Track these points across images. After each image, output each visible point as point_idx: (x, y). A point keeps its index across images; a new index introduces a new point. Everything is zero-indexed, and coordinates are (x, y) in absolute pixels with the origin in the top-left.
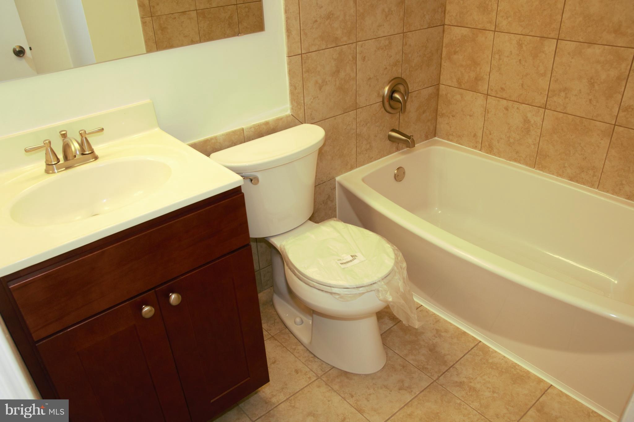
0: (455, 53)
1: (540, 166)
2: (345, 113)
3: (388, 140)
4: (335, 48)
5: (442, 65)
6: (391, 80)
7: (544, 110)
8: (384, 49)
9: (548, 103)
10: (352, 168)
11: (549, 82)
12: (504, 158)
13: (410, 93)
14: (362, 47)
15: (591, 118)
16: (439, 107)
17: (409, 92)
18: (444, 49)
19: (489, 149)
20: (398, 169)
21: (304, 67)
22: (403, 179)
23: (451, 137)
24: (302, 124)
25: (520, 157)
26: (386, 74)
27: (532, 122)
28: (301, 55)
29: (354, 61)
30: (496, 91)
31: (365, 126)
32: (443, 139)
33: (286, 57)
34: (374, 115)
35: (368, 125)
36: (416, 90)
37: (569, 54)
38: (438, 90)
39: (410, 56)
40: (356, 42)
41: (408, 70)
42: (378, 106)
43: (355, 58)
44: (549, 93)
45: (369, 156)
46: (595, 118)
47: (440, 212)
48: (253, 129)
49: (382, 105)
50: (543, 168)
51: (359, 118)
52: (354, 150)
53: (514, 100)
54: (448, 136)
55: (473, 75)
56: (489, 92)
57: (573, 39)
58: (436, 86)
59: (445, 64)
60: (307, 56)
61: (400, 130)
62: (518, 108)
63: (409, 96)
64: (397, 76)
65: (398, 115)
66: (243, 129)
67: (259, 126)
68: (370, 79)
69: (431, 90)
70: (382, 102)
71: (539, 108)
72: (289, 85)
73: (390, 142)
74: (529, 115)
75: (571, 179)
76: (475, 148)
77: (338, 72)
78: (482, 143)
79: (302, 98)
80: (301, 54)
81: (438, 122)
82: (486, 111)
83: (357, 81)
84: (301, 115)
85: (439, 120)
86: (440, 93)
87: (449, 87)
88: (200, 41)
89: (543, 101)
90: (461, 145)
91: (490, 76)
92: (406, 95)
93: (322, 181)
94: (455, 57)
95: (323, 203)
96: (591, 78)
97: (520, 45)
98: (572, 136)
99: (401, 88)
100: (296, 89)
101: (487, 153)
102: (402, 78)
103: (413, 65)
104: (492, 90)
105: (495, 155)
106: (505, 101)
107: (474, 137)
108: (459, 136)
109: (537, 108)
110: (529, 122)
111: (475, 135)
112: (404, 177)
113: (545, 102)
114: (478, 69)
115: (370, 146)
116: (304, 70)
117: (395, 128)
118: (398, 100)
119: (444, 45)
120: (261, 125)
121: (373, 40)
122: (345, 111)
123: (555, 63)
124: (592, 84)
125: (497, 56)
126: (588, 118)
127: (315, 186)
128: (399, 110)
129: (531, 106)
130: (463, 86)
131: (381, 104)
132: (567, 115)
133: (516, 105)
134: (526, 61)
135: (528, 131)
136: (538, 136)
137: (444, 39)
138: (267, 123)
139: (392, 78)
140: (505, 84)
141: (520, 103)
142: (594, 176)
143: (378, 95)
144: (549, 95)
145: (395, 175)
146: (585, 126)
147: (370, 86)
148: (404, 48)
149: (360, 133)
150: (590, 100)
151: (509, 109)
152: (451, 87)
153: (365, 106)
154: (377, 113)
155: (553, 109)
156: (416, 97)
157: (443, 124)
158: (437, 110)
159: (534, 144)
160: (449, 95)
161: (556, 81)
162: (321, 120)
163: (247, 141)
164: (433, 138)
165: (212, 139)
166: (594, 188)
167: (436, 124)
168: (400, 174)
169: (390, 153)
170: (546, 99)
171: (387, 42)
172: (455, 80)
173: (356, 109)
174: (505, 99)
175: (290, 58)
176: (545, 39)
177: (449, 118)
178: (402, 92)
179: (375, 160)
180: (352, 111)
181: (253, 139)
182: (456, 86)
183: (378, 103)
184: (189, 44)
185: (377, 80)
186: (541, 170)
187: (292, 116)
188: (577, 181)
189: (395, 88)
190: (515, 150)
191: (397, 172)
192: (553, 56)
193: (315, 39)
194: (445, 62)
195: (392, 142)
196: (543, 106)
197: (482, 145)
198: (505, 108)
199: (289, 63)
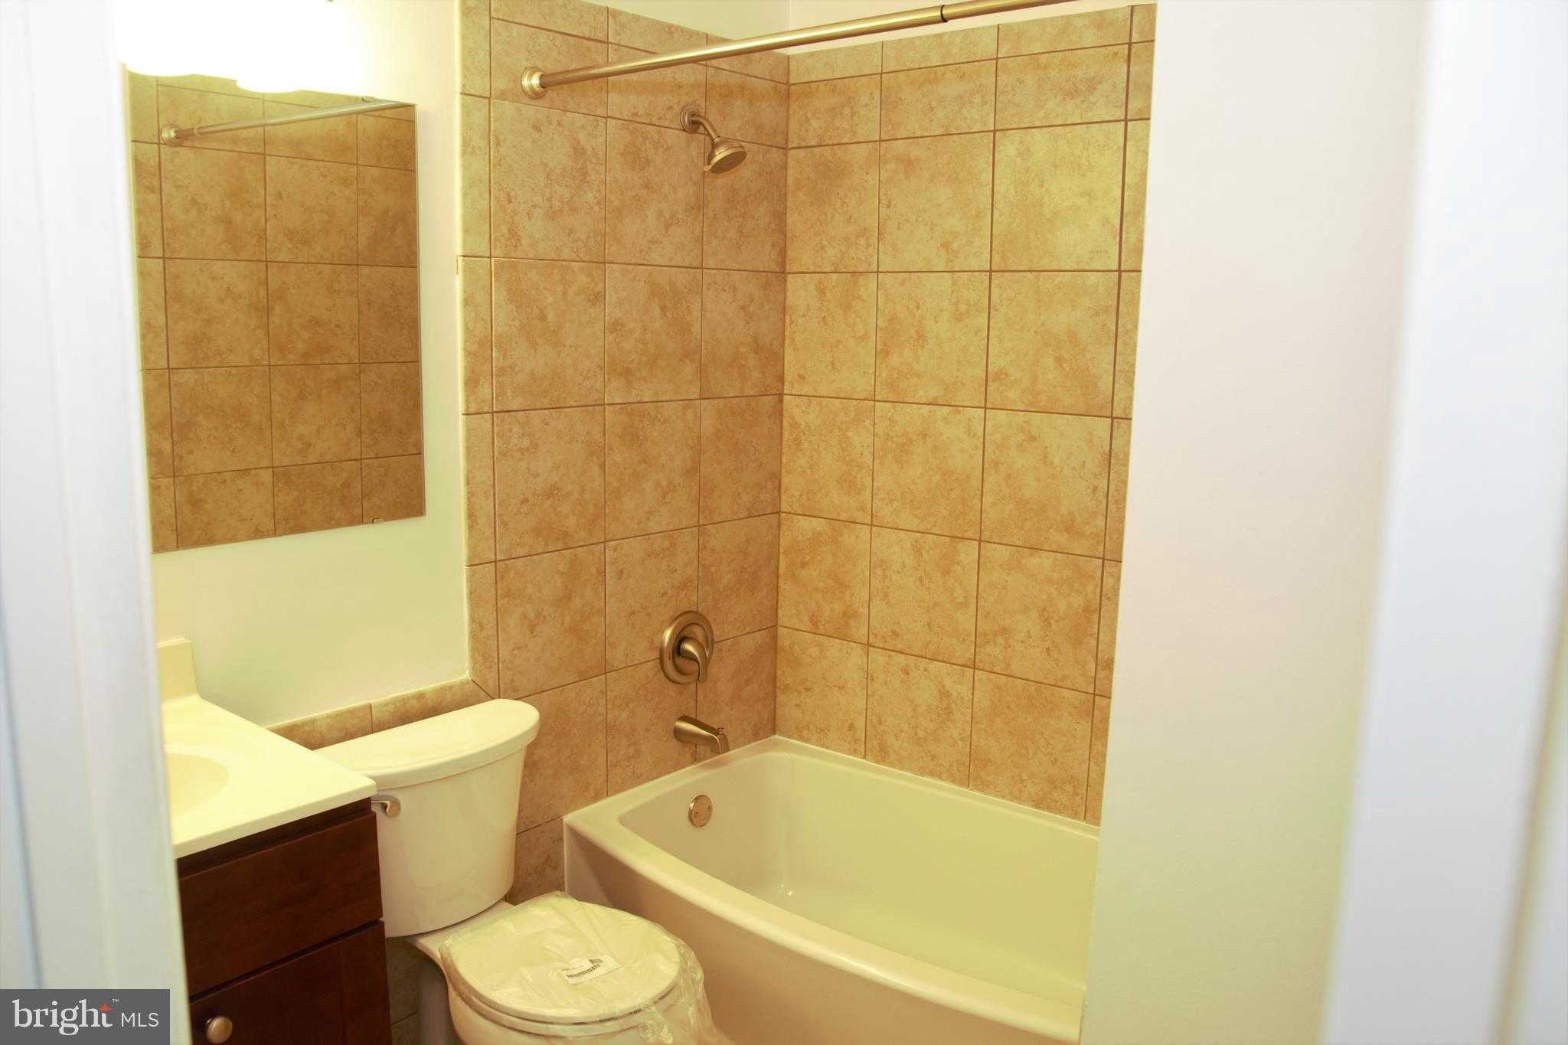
0: (803, 564)
1: (979, 782)
2: (581, 681)
3: (675, 741)
4: (563, 552)
5: (781, 589)
6: (676, 615)
7: (972, 670)
8: (661, 555)
9: (978, 657)
10: (597, 797)
11: (975, 618)
12: (909, 770)
13: (717, 642)
14: (615, 550)
15: (1053, 683)
16: (779, 673)
17: (716, 640)
18: (782, 558)
19: (882, 753)
20: (696, 799)
21: (499, 585)
22: (707, 823)
23: (805, 733)
24: (493, 699)
25: (939, 766)
26: (666, 605)
27: (955, 695)
28: (494, 564)
29: (600, 578)
30: (883, 637)
31: (624, 709)
32: (789, 737)
33: (465, 567)
34: (642, 685)
35: (631, 705)
36: (728, 637)
37: (1001, 566)
38: (775, 637)
39: (713, 569)
40: (605, 542)
41: (711, 598)
42: (650, 669)
43: (602, 572)
44: (978, 639)
45: (634, 772)
46: (1060, 684)
47: (790, 893)
48: (391, 708)
49: (659, 666)
50: (983, 786)
51: (611, 691)
52: (602, 760)
53: (917, 653)
54: (800, 732)
55: (838, 607)
56: (871, 640)
57: (1005, 542)
58: (770, 629)
59: (786, 587)
60: (506, 564)
61: (698, 719)
62: (926, 670)
63: (715, 650)
64: (686, 608)
65: (692, 687)
66: (370, 706)
67: (404, 700)
68: (633, 613)
69: (759, 637)
70: (658, 660)
71: (963, 668)
72: (470, 620)
73: (678, 743)
74: (948, 682)
75: (1037, 806)
76: (854, 752)
77: (568, 597)
78: (865, 743)
79: (494, 648)
80: (495, 561)
81: (777, 704)
82: (869, 677)
83: (607, 616)
84: (492, 682)
85: (781, 698)
86: (780, 644)
87: (795, 631)
88: (275, 533)
89: (970, 654)
90: (827, 748)
91: (871, 608)
92: (708, 647)
93: (533, 822)
94: (803, 573)
95: (536, 872)
96: (1044, 610)
97: (918, 551)
98: (1026, 718)
99: (698, 632)
100: (482, 628)
101: (878, 762)
102: (701, 615)
103: (721, 589)
104: (876, 636)
105: (892, 765)
106: (901, 657)
107: (850, 730)
108: (822, 730)
109: (960, 667)
110: (948, 695)
111: (851, 727)
112: (711, 815)
113: (972, 657)
114: (847, 596)
115: (636, 751)
116: (499, 592)
117: (687, 714)
118: (691, 657)
119: (782, 550)
120: (408, 699)
121: (639, 538)
122: (584, 677)
123: (980, 583)
124: (1046, 621)
125: (879, 571)
126: (1048, 682)
127: (517, 834)
128: (695, 677)
129: (948, 665)
130: (822, 630)
131: (657, 663)
132: (1014, 679)
133: (922, 663)
134: (930, 580)
135: (948, 713)
136: (967, 722)
137: (781, 540)
138: (421, 696)
139: (679, 613)
140: (899, 623)
141: (928, 659)
142: (1075, 794)
143: (651, 645)
144: (977, 642)
145: (690, 812)
146: (1046, 698)
147: (634, 627)
148: (700, 555)
149: (615, 722)
150: (1048, 650)
151: (910, 672)
152: (799, 632)
153: (624, 668)
154: (649, 682)
155: (988, 669)
156: (729, 650)
157: (788, 706)
158: (775, 679)
159: (962, 739)
160: (796, 647)
161: (987, 615)
162: (533, 692)
163: (378, 731)
164: (771, 736)
165: (304, 723)
166: (1079, 819)
167: (775, 708)
168: (700, 813)
169: (678, 766)
170: (973, 651)
171: (667, 543)
172: (806, 618)
173: (606, 673)
174: (901, 652)
175: (472, 568)
176: (958, 540)
177: (799, 692)
178: (700, 640)
179: (648, 780)
180: (597, 676)
181: (390, 728)
182: (809, 630)
183: (652, 662)
184: (249, 538)
185: (649, 615)
186: (982, 791)
187: (472, 684)
188: (1048, 809)
189: (684, 633)
190: (929, 752)
191: (694, 806)
192: (976, 571)
193: (523, 533)
194: (785, 583)
195: (681, 743)
196: (969, 664)
197: (867, 747)
198: (902, 670)
199: (471, 578)
